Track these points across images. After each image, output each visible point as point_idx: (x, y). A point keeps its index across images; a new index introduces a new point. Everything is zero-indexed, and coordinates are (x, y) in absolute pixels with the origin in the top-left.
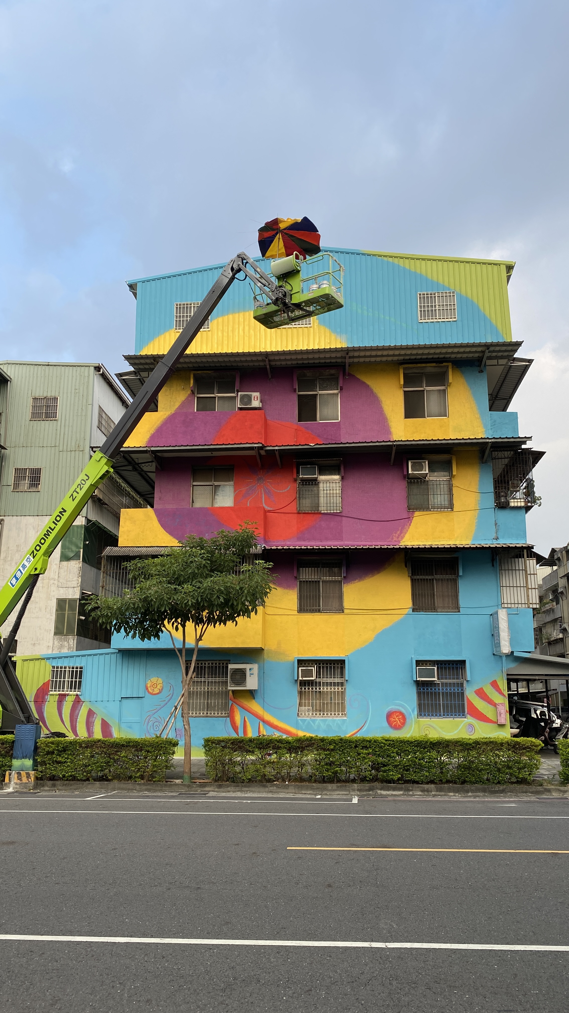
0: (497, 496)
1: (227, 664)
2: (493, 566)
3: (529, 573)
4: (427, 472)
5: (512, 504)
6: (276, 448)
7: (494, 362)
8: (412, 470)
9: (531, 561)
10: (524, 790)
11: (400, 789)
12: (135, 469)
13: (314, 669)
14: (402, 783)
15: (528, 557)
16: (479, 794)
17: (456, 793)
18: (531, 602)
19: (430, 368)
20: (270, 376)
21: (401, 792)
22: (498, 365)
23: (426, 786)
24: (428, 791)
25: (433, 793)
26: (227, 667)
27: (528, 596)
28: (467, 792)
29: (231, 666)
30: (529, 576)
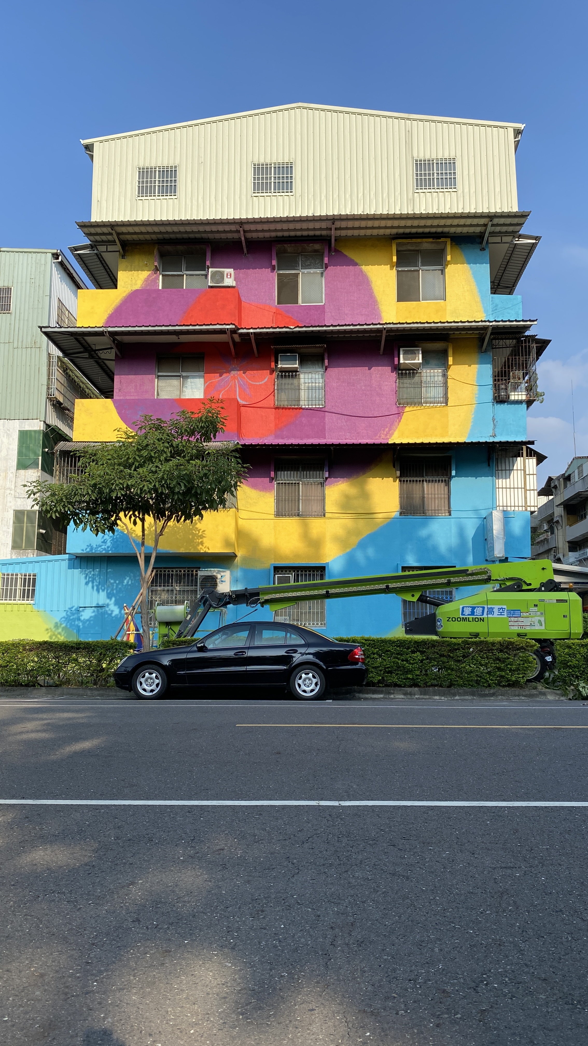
0: (496, 388)
1: (196, 571)
2: (489, 465)
3: (527, 473)
4: (421, 361)
5: (512, 398)
6: (251, 331)
7: (498, 239)
8: (404, 359)
9: (531, 460)
10: (517, 693)
11: (381, 692)
12: (91, 357)
13: (292, 576)
14: (383, 687)
15: (527, 456)
16: (467, 697)
17: (442, 696)
18: (528, 504)
19: (427, 244)
20: (245, 250)
21: (382, 696)
22: (502, 242)
23: (409, 690)
24: (411, 694)
25: (417, 696)
26: (197, 575)
27: (526, 498)
28: (454, 695)
29: (200, 573)
30: (528, 476)
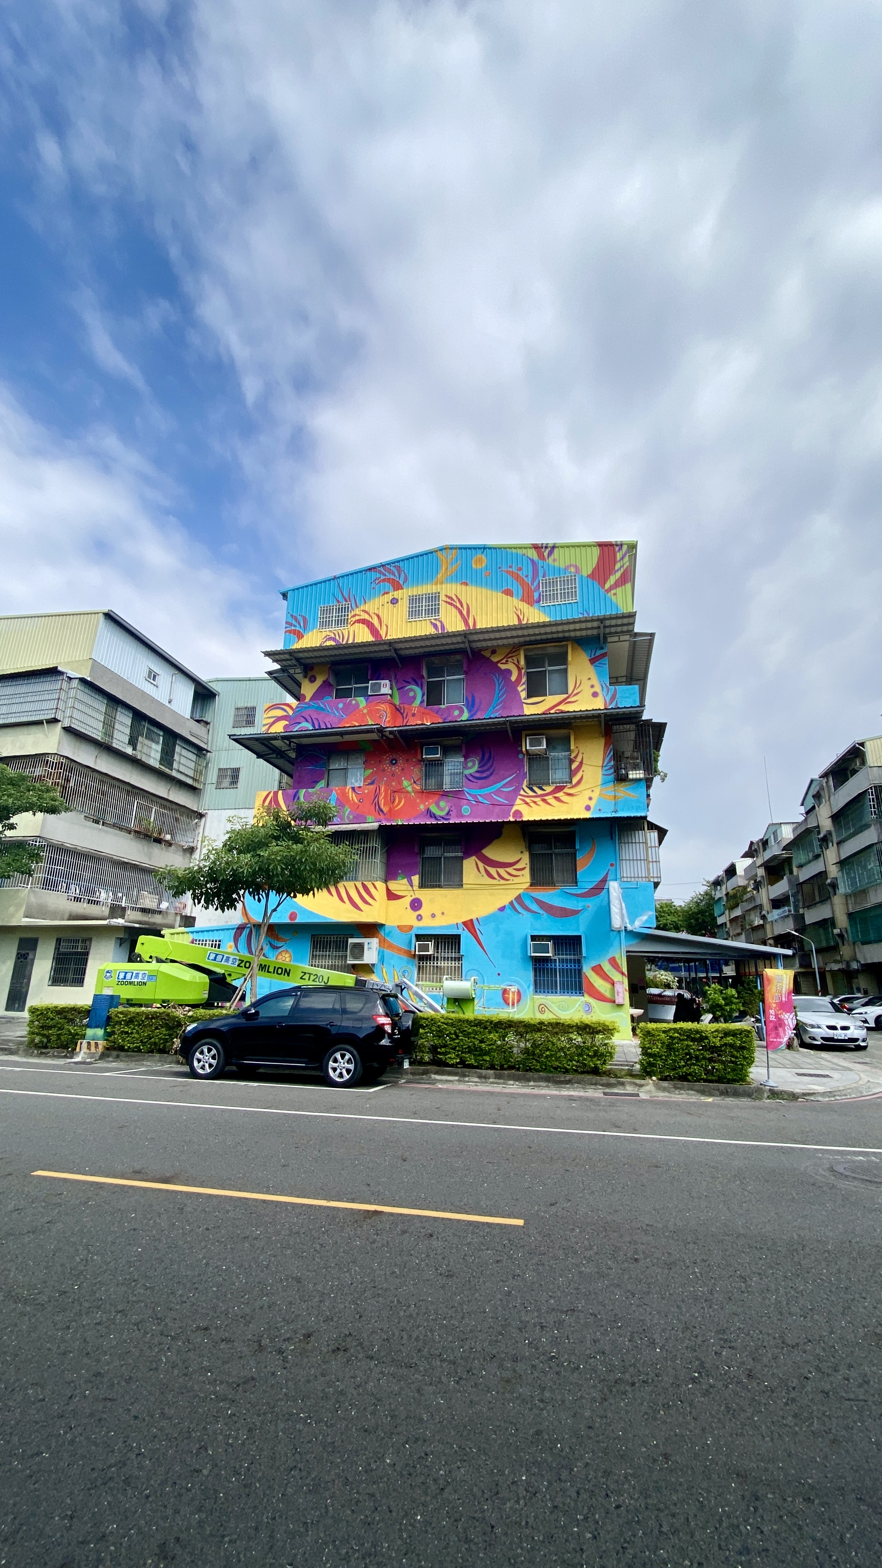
0: (617, 769)
1: (347, 938)
2: (612, 839)
3: (649, 845)
4: (545, 747)
5: (630, 777)
6: (395, 729)
7: (616, 639)
8: (531, 745)
9: (652, 834)
10: (594, 1081)
11: (455, 1074)
12: (282, 757)
13: (431, 945)
14: (461, 1068)
15: (648, 829)
16: (542, 1084)
17: (517, 1081)
18: (652, 875)
19: (551, 649)
20: (400, 665)
21: (457, 1078)
22: (619, 641)
23: (484, 1072)
24: (485, 1077)
25: (491, 1080)
26: (347, 941)
27: (649, 869)
29: (351, 941)
30: (650, 849)
